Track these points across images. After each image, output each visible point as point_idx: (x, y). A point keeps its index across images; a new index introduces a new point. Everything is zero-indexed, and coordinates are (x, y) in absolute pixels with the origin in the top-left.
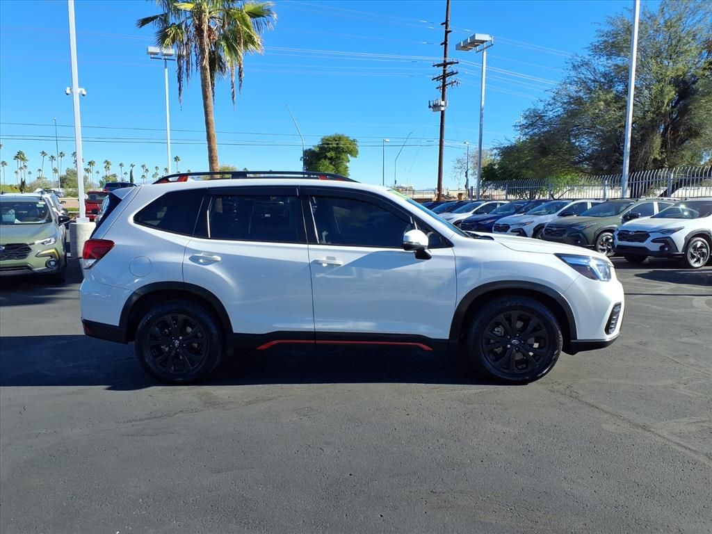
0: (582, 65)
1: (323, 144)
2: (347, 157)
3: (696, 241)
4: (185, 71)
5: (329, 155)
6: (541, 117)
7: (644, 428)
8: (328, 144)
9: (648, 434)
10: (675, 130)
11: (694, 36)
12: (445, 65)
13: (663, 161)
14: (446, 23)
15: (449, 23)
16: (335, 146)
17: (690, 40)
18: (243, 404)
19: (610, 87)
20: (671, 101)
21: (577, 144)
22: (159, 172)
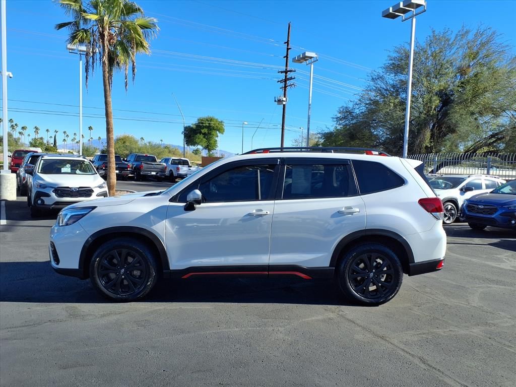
0: (378, 78)
1: (199, 123)
2: (217, 133)
3: (448, 205)
4: (91, 64)
5: (203, 131)
6: (351, 113)
7: (382, 338)
8: (203, 123)
9: (383, 342)
10: (440, 127)
11: (451, 63)
12: (286, 72)
13: (431, 148)
14: (287, 43)
15: (290, 43)
16: (208, 125)
17: (449, 66)
18: (99, 316)
19: (397, 95)
20: (436, 107)
21: (375, 133)
22: (76, 137)
